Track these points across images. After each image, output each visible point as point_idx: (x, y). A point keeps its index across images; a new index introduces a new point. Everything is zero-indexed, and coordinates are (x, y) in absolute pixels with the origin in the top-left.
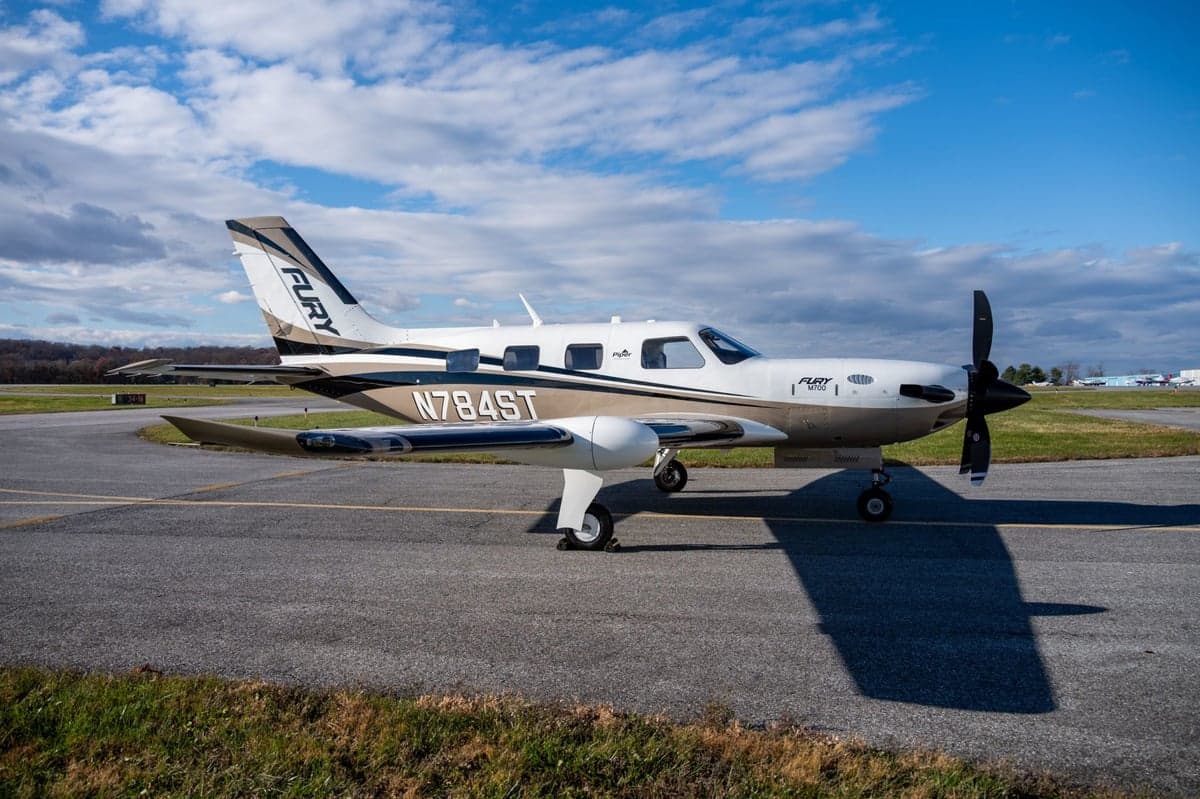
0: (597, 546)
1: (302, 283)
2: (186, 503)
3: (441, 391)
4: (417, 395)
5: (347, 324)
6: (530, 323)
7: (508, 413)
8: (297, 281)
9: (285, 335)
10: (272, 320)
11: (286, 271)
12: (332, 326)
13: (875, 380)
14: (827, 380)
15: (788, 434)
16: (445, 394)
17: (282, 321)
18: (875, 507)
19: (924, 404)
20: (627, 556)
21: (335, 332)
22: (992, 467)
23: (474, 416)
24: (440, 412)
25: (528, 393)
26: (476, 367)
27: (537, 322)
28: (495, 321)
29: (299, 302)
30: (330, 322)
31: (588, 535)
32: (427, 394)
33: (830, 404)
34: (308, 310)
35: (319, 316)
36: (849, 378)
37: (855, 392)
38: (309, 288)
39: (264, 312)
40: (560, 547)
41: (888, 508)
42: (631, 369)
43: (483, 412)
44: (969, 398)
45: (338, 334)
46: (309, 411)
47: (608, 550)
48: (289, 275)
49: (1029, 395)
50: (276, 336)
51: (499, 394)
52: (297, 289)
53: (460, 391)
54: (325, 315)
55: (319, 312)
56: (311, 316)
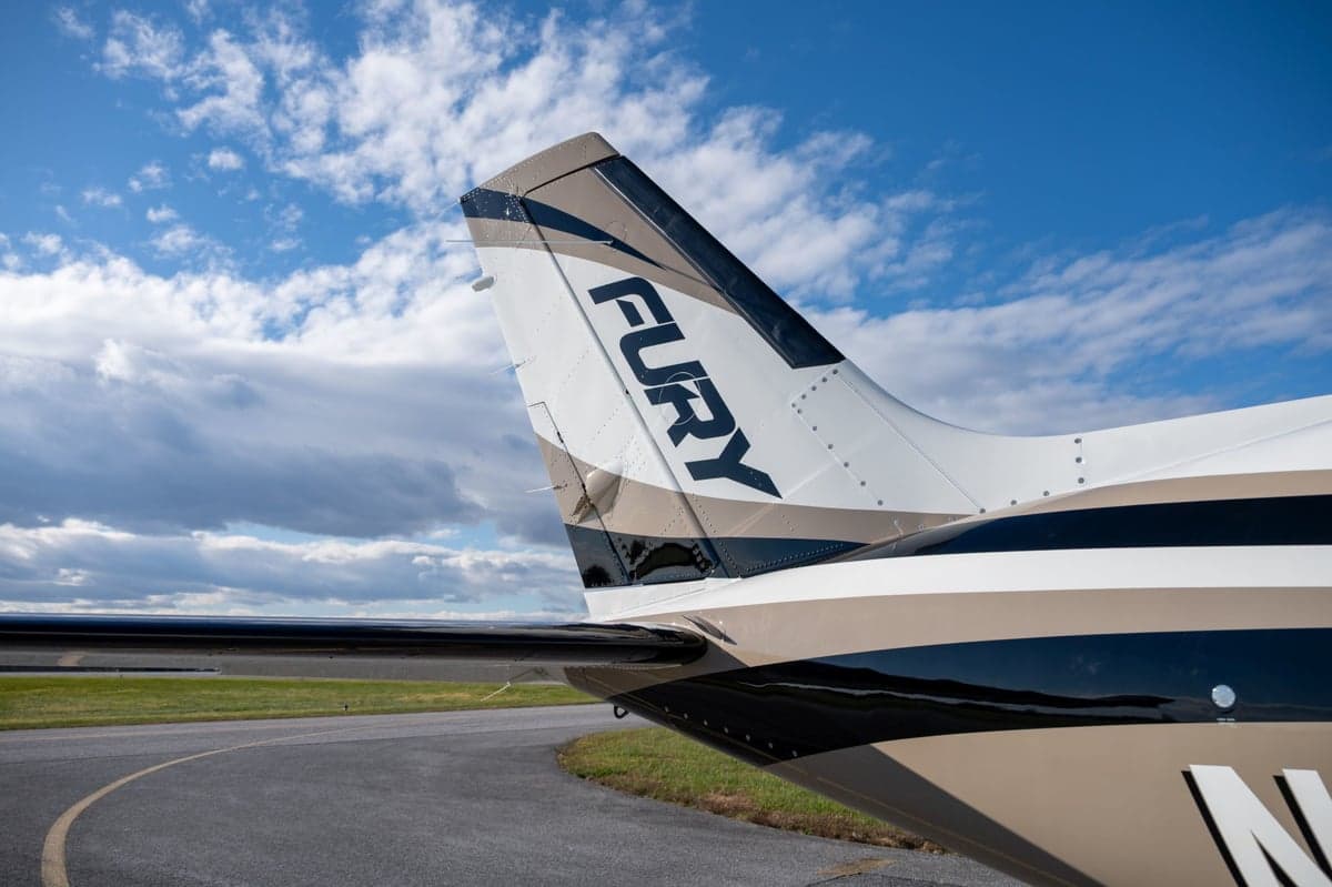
1: (650, 323)
4: (1224, 788)
8: (634, 318)
9: (600, 515)
10: (564, 468)
11: (600, 295)
12: (747, 460)
17: (590, 468)
21: (762, 482)
29: (639, 389)
30: (740, 444)
34: (668, 413)
35: (704, 431)
38: (670, 333)
39: (544, 444)
45: (773, 491)
48: (611, 305)
50: (575, 521)
52: (631, 346)
54: (722, 421)
55: (702, 411)
56: (676, 434)
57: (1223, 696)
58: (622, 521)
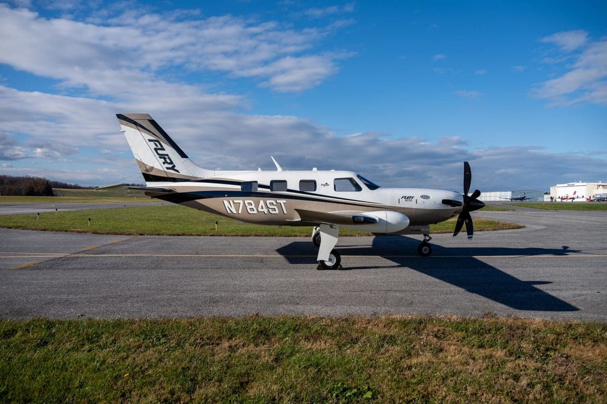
1: (159, 147)
3: (239, 200)
4: (226, 203)
5: (183, 167)
6: (276, 169)
7: (272, 211)
8: (156, 145)
9: (149, 172)
10: (141, 164)
11: (150, 140)
12: (175, 168)
13: (431, 197)
14: (413, 197)
16: (241, 202)
17: (147, 165)
18: (425, 250)
19: (449, 207)
21: (177, 171)
22: (474, 233)
23: (255, 212)
24: (237, 210)
25: (282, 201)
26: (257, 190)
27: (279, 169)
28: (259, 168)
29: (157, 156)
30: (174, 166)
31: (330, 263)
32: (231, 201)
33: (414, 207)
34: (163, 160)
35: (168, 163)
36: (421, 196)
37: (423, 202)
38: (163, 149)
39: (137, 160)
40: (318, 269)
41: (430, 250)
42: (329, 191)
43: (260, 210)
44: (465, 205)
47: (340, 269)
48: (152, 143)
49: (483, 203)
50: (144, 172)
51: (268, 202)
52: (156, 150)
53: (248, 200)
54: (171, 163)
55: (168, 161)
56: (164, 163)
57: (226, 195)
58: (153, 173)
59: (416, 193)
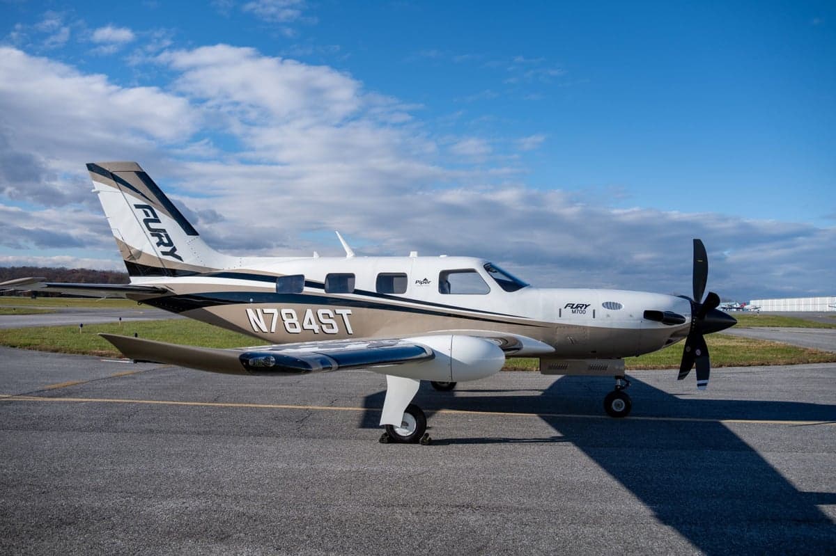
0: (413, 440)
1: (152, 217)
2: (40, 399)
3: (271, 309)
4: (251, 312)
5: (189, 251)
6: (344, 254)
7: (328, 328)
8: (147, 215)
9: (135, 259)
10: (124, 247)
11: (137, 206)
12: (176, 253)
13: (623, 306)
14: (586, 306)
15: (556, 349)
16: (275, 311)
17: (132, 248)
18: (618, 405)
19: (660, 326)
20: (441, 448)
21: (180, 258)
23: (299, 330)
24: (269, 326)
25: (345, 311)
26: (302, 290)
27: (350, 254)
28: (315, 253)
29: (148, 233)
30: (174, 249)
31: (406, 431)
32: (259, 311)
33: (589, 325)
34: (156, 239)
35: (165, 245)
36: (603, 304)
37: (608, 316)
38: (158, 221)
39: (117, 239)
40: (382, 441)
41: (628, 407)
42: (431, 293)
43: (306, 326)
44: (692, 321)
45: (181, 259)
46: (123, 320)
47: (423, 443)
48: (141, 210)
49: (733, 319)
50: (127, 260)
51: (320, 312)
52: (146, 221)
53: (287, 309)
54: (170, 244)
55: (165, 241)
56: (158, 244)
57: (251, 300)
58: (140, 261)
59: (595, 298)
